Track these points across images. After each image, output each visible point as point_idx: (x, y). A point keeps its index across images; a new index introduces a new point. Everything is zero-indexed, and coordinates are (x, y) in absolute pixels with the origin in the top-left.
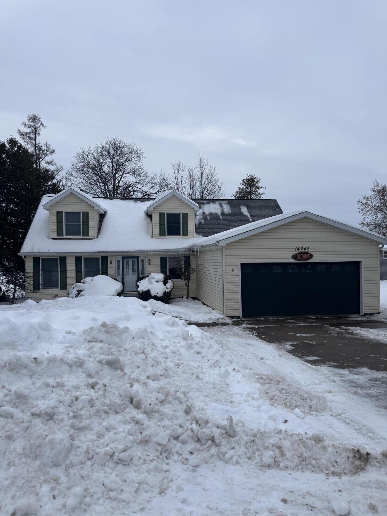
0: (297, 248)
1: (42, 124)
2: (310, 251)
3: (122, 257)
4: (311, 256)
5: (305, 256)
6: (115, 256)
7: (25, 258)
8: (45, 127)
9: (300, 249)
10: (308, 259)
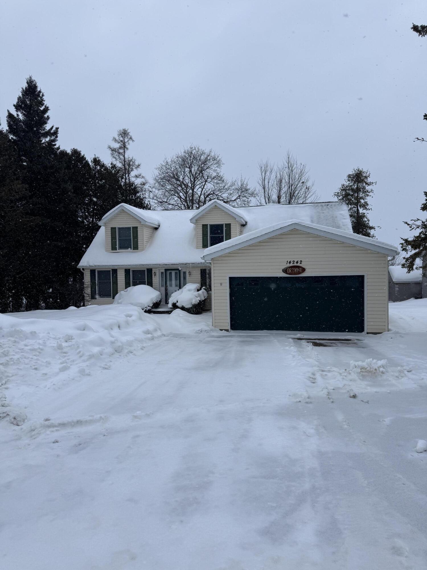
0: (289, 261)
1: (131, 138)
2: (303, 265)
3: (165, 269)
4: (304, 270)
5: (296, 270)
6: (159, 269)
7: (84, 271)
8: (133, 141)
9: (292, 263)
10: (299, 273)
